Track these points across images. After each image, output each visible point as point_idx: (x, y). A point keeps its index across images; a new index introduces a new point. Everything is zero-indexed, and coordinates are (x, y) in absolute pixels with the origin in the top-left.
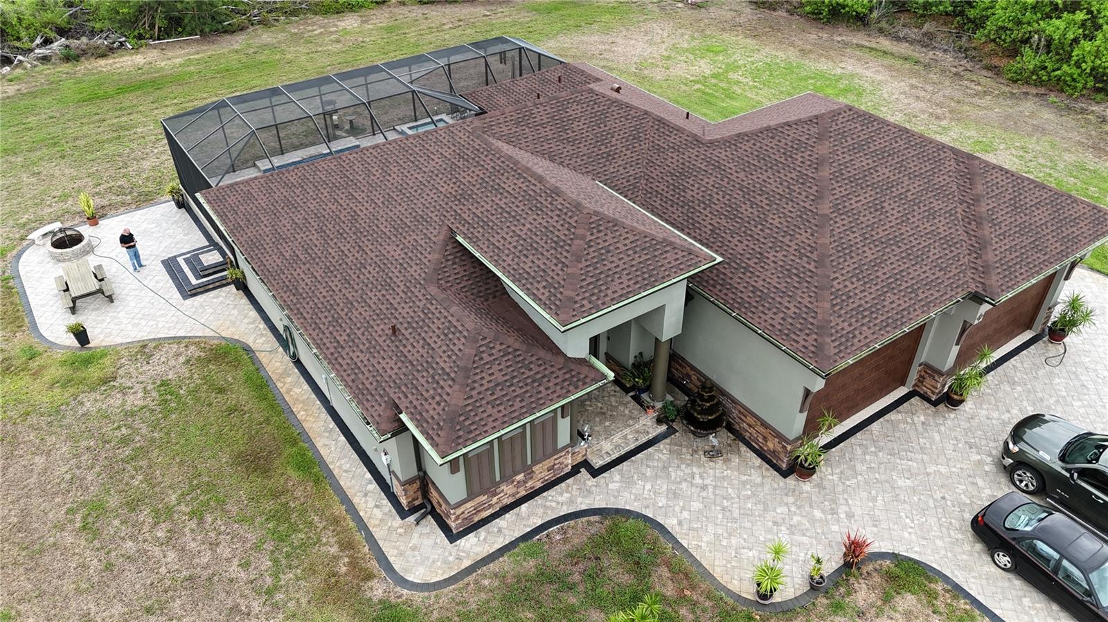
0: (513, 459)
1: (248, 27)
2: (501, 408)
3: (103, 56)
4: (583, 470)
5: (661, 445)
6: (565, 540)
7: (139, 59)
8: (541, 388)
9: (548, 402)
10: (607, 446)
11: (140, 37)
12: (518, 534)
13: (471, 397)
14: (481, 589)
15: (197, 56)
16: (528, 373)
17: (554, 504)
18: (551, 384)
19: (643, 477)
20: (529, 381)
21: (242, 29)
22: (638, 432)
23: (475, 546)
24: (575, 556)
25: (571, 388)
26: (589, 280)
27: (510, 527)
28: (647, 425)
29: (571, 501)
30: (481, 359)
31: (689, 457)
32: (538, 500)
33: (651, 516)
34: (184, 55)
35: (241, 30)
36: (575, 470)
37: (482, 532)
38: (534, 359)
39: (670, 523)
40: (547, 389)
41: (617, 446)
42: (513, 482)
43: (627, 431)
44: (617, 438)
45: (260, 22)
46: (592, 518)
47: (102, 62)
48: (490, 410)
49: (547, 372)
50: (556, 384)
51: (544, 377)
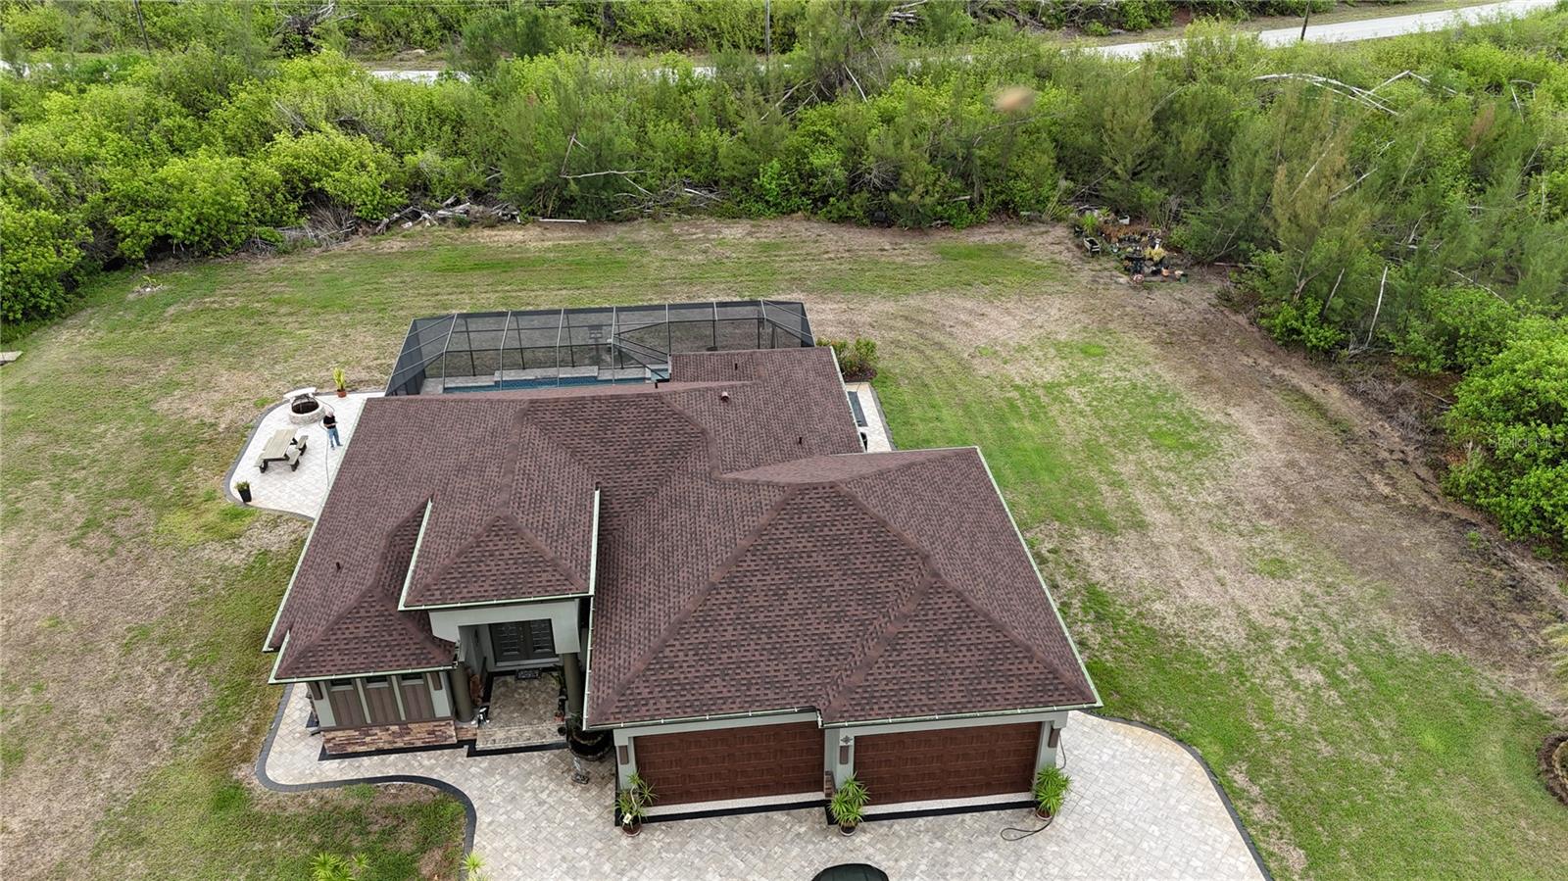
0: (384, 708)
1: (636, 219)
2: (346, 657)
3: (492, 226)
4: (466, 747)
5: (548, 754)
6: (395, 796)
7: (518, 235)
8: (389, 654)
9: (387, 668)
10: (500, 735)
11: (533, 213)
12: (367, 776)
13: (329, 640)
14: (304, 803)
15: (567, 243)
16: (387, 638)
17: (416, 764)
18: (399, 653)
19: (505, 774)
20: (384, 644)
21: (630, 219)
22: (537, 733)
23: (334, 770)
24: (390, 812)
25: (415, 662)
26: (456, 575)
27: (369, 767)
28: (549, 730)
29: (431, 768)
30: (358, 612)
31: (558, 773)
32: (409, 756)
33: (475, 806)
34: (559, 239)
35: (628, 220)
36: (460, 744)
37: (347, 761)
38: (400, 627)
39: (483, 819)
40: (393, 656)
41: (509, 738)
42: (388, 730)
43: (528, 728)
44: (514, 731)
45: (650, 216)
46: (431, 788)
47: (487, 232)
48: (336, 656)
49: (403, 642)
50: (404, 655)
51: (398, 645)
